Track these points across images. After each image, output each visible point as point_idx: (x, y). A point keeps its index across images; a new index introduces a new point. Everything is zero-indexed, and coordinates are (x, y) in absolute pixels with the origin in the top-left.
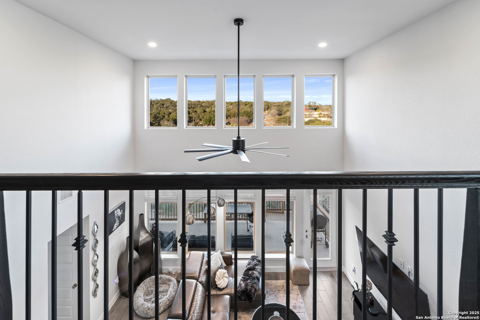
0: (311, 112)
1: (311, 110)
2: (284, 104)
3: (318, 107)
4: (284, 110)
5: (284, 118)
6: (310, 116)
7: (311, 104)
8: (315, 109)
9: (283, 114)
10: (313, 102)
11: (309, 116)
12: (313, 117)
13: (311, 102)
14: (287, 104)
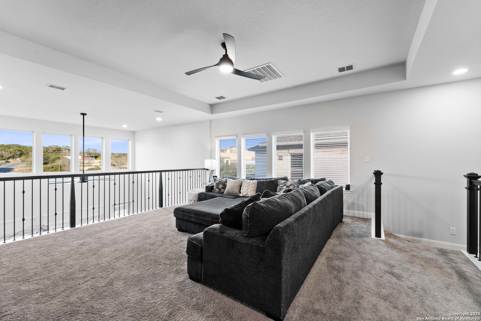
0: (91, 160)
1: (91, 158)
2: (50, 150)
3: (99, 155)
4: (52, 158)
5: (53, 168)
6: (89, 164)
7: (91, 151)
8: (96, 157)
9: (50, 163)
10: (93, 149)
11: (87, 164)
12: (93, 166)
13: (90, 149)
14: (55, 151)
